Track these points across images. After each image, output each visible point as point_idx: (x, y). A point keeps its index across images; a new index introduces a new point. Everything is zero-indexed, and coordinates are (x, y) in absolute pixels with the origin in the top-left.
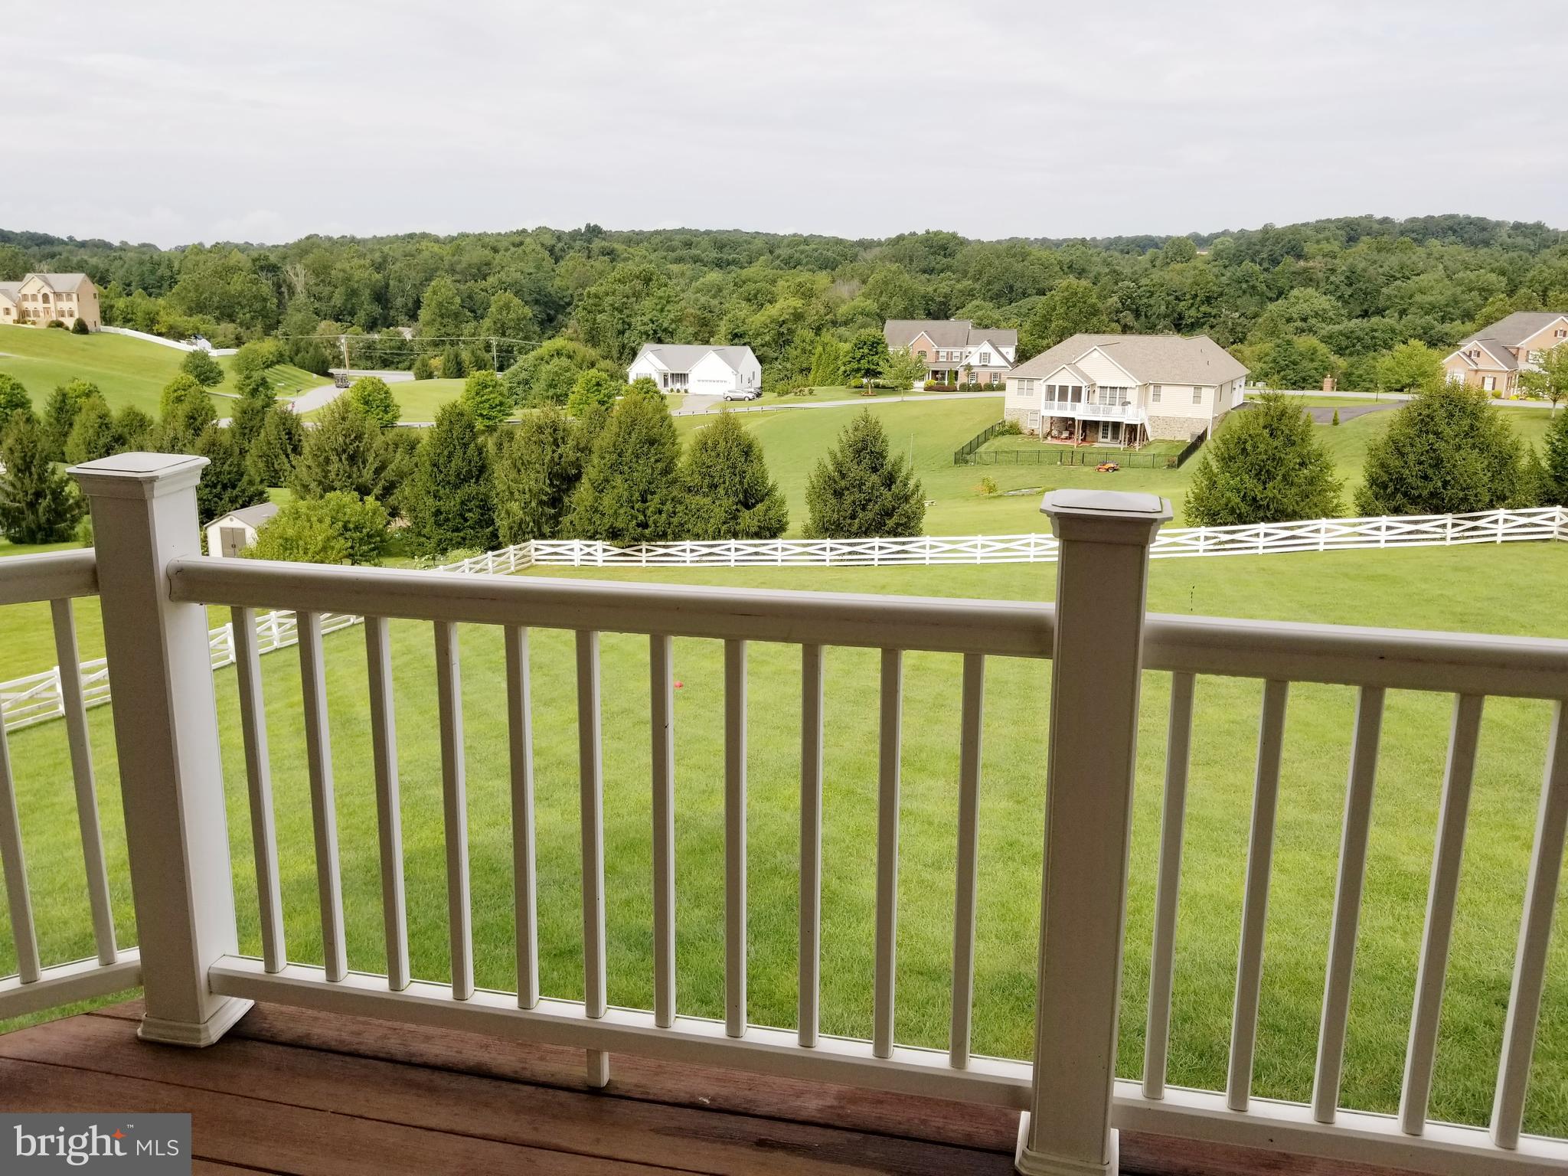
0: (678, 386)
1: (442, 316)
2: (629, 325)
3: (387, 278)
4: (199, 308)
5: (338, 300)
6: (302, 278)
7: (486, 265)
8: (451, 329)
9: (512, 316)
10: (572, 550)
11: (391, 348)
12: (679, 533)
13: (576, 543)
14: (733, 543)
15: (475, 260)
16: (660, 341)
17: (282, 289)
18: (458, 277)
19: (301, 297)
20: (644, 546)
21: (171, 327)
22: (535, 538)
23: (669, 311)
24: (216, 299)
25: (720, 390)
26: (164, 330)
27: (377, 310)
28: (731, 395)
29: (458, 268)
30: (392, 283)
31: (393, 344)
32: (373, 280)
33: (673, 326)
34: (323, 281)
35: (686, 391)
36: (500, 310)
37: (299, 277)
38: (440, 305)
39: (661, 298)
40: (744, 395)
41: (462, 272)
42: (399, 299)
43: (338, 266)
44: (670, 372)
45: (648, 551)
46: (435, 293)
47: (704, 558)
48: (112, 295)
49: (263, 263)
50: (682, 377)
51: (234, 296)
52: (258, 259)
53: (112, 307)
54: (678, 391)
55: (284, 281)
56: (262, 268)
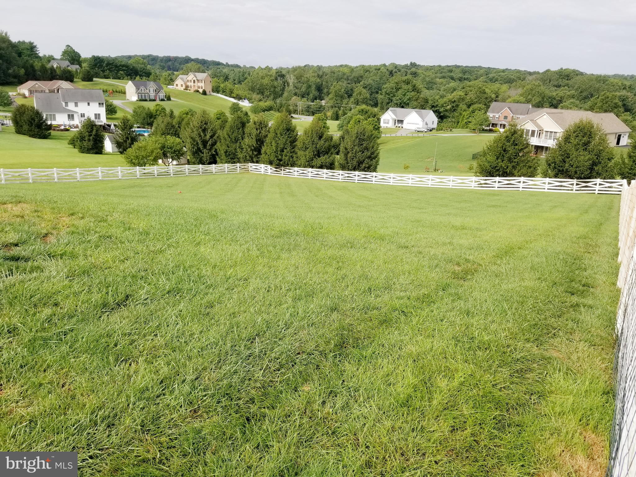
0: (400, 125)
1: (336, 96)
2: (392, 100)
3: (322, 81)
4: (252, 89)
5: (304, 89)
6: (292, 80)
7: (361, 77)
8: (339, 102)
9: (362, 97)
10: (261, 168)
11: (316, 108)
12: (293, 165)
13: (262, 166)
14: (310, 170)
15: (356, 75)
16: (403, 107)
17: (286, 83)
18: (349, 82)
19: (291, 87)
20: (283, 168)
21: (237, 95)
22: (251, 163)
23: (407, 95)
24: (258, 86)
25: (414, 127)
26: (235, 96)
27: (317, 94)
28: (418, 129)
29: (350, 78)
30: (323, 83)
31: (317, 106)
32: (317, 82)
33: (408, 102)
34: (300, 82)
35: (402, 127)
36: (357, 95)
37: (291, 79)
38: (336, 92)
40: (423, 130)
41: (351, 80)
42: (326, 89)
43: (305, 76)
44: (397, 119)
45: (284, 170)
46: (335, 87)
47: (301, 175)
48: (220, 82)
49: (280, 74)
50: (401, 122)
51: (264, 85)
52: (278, 72)
53: (219, 86)
54: (399, 127)
55: (286, 81)
56: (279, 76)
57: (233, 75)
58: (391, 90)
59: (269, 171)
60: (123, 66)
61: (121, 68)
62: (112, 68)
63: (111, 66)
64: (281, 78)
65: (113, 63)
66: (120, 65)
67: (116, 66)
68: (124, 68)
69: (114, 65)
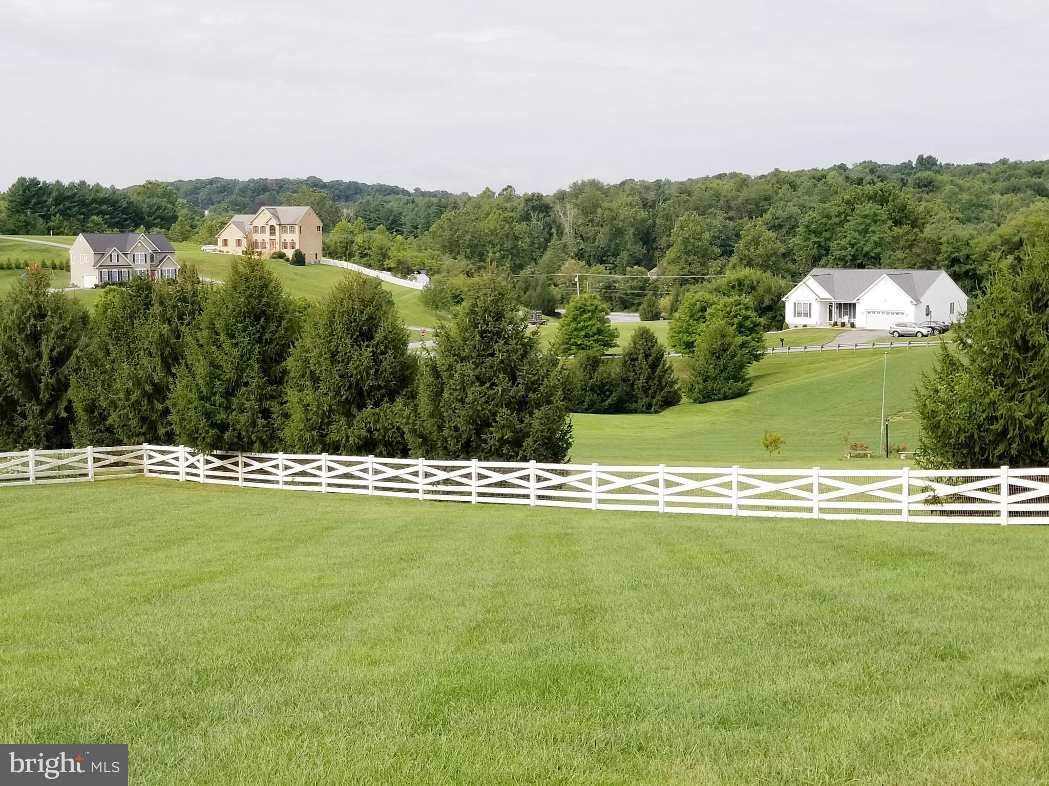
0: (846, 319)
1: (688, 253)
2: (827, 250)
3: (655, 216)
4: (452, 248)
5: (602, 239)
6: (570, 218)
7: (766, 199)
8: (696, 267)
9: (761, 251)
10: (177, 459)
11: (632, 288)
13: (181, 451)
14: (325, 459)
15: (753, 195)
16: (861, 266)
17: (552, 229)
18: (731, 214)
19: (569, 237)
20: (240, 459)
21: (400, 262)
23: (874, 232)
24: (468, 237)
25: (886, 324)
26: (392, 265)
27: (639, 250)
28: (899, 329)
29: (733, 204)
30: (658, 221)
31: (635, 283)
32: (638, 218)
33: (878, 250)
34: (591, 221)
35: (853, 325)
36: (747, 247)
37: (568, 217)
38: (686, 241)
39: (866, 216)
40: (917, 329)
41: (738, 209)
42: (665, 238)
43: (606, 205)
44: (834, 301)
45: (246, 465)
46: (682, 228)
48: (357, 231)
49: (535, 203)
50: (849, 308)
51: (487, 235)
52: (532, 201)
53: (352, 242)
54: (843, 325)
55: (554, 221)
56: (534, 208)
57: (411, 215)
58: (825, 220)
59: (202, 469)
60: (103, 201)
61: (95, 209)
62: (70, 208)
63: (67, 204)
64: (541, 215)
65: (74, 195)
66: (94, 201)
67: (83, 203)
68: (104, 207)
69: (76, 199)
